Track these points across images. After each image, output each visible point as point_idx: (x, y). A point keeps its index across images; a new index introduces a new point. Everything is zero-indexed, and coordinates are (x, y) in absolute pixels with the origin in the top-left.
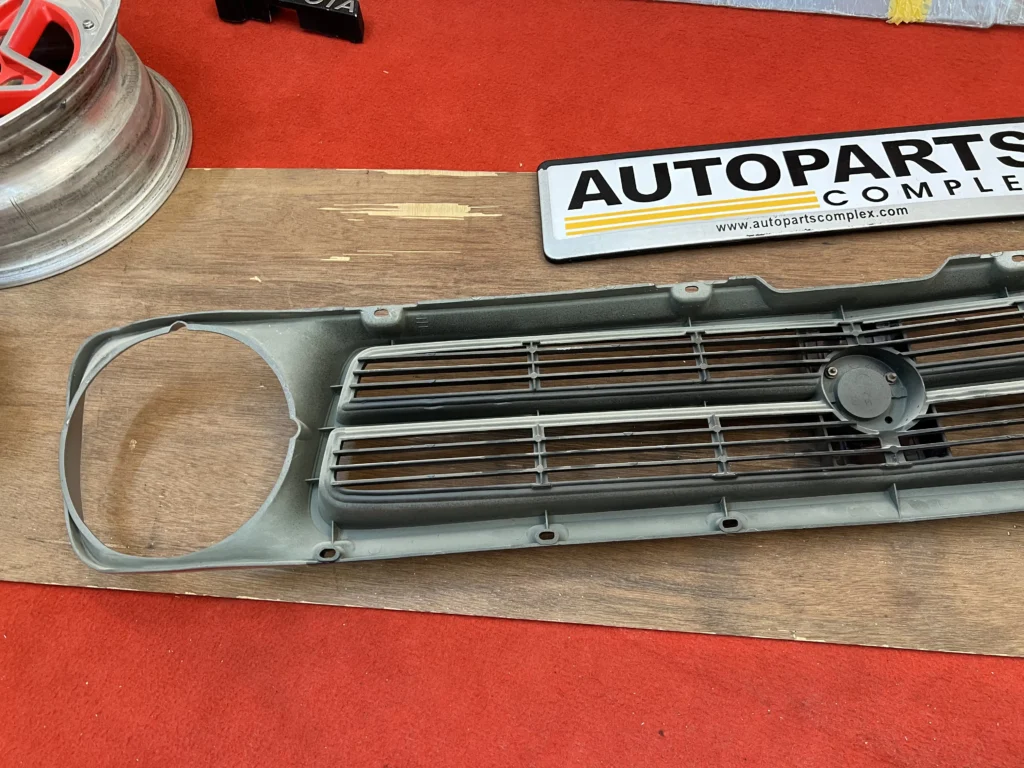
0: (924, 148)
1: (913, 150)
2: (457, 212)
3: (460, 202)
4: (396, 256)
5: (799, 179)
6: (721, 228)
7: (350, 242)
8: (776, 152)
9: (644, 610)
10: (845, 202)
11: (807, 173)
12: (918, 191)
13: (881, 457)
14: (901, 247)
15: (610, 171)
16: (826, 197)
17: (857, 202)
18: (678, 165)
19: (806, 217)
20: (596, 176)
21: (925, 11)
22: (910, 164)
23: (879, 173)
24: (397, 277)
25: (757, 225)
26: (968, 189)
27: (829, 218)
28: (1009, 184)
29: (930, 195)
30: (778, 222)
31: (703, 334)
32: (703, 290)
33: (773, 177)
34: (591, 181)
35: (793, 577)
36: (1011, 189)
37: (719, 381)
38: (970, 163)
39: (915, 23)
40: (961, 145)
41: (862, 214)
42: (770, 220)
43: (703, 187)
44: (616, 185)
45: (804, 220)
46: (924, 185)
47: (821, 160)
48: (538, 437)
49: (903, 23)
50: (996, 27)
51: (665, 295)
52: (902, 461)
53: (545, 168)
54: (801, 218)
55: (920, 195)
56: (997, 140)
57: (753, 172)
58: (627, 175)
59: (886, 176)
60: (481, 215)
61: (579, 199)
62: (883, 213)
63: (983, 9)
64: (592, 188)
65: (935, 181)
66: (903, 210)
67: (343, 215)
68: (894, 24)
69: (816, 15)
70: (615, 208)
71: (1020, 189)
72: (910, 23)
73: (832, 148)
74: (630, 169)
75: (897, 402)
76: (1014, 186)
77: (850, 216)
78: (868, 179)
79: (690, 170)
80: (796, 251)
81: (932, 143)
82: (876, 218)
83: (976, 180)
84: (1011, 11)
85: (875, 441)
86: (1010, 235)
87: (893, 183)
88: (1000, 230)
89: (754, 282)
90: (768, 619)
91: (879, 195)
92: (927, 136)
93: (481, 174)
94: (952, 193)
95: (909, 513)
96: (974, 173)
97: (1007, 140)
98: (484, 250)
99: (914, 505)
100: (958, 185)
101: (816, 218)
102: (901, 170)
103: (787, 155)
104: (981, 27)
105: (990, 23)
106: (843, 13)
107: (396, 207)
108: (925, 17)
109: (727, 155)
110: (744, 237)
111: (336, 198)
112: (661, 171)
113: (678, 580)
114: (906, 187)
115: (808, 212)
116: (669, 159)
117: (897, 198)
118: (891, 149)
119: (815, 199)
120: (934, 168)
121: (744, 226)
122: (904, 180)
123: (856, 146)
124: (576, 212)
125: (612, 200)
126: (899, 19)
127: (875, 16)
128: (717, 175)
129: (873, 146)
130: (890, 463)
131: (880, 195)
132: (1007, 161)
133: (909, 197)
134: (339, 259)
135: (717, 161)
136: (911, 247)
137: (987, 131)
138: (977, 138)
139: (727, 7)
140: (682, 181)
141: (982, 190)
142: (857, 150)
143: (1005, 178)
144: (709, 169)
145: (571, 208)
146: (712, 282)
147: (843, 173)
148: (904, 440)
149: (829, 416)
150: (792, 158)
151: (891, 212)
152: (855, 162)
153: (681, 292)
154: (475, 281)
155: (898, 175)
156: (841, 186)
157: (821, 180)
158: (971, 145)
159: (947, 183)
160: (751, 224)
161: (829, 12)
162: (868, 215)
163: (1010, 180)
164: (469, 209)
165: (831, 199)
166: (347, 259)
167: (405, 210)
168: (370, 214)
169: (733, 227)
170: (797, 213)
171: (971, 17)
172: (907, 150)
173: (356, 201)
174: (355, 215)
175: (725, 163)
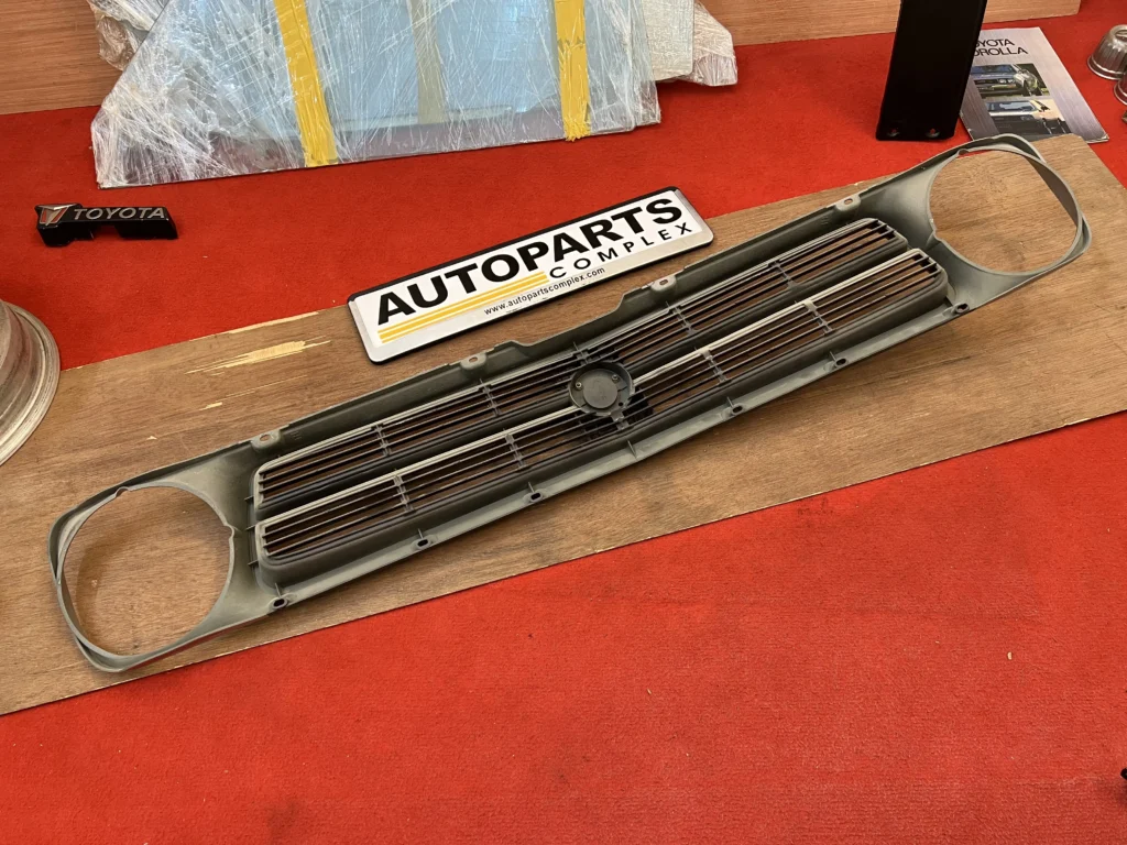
0: (607, 225)
1: (600, 228)
2: (294, 347)
3: (296, 341)
4: (258, 391)
5: (532, 266)
6: (488, 312)
7: (219, 392)
8: (512, 250)
10: (564, 274)
11: (536, 260)
12: (608, 255)
13: (614, 427)
14: (607, 294)
15: (401, 290)
16: (551, 274)
17: (572, 272)
18: (448, 275)
19: (541, 290)
20: (392, 296)
21: (588, 127)
22: (600, 238)
23: (582, 249)
24: (264, 406)
25: (511, 304)
26: (639, 246)
28: (663, 236)
29: (616, 255)
30: (524, 298)
31: (490, 387)
32: (481, 359)
33: (514, 269)
34: (390, 301)
36: (665, 239)
37: (507, 413)
38: (637, 228)
39: (584, 138)
40: (629, 217)
41: (577, 280)
42: (519, 298)
43: (470, 287)
44: (408, 300)
45: (540, 292)
46: (611, 250)
47: (543, 249)
48: (398, 484)
49: (576, 139)
50: (638, 128)
51: (458, 369)
52: (627, 425)
53: (353, 300)
54: (538, 292)
55: (610, 257)
56: (651, 209)
57: (500, 268)
58: (414, 290)
59: (587, 250)
60: (315, 345)
61: (384, 316)
62: (589, 275)
63: (626, 119)
64: (392, 306)
65: (618, 245)
66: (600, 270)
67: (206, 373)
68: (571, 141)
69: (516, 145)
70: (412, 316)
71: (670, 238)
72: (581, 138)
73: (548, 239)
74: (415, 286)
75: (622, 393)
76: (666, 237)
77: (569, 282)
78: (576, 255)
79: (457, 278)
80: (542, 314)
81: (611, 220)
82: (585, 279)
83: (643, 238)
84: (643, 116)
85: (609, 419)
87: (592, 253)
89: (511, 344)
91: (584, 263)
92: (607, 216)
93: (304, 315)
94: (629, 251)
95: (641, 456)
96: (640, 234)
97: (658, 206)
98: (325, 369)
99: (644, 450)
100: (632, 244)
101: (548, 290)
102: (596, 244)
103: (520, 250)
104: (628, 130)
105: (633, 126)
106: (534, 141)
107: (247, 356)
108: (592, 132)
109: (480, 260)
110: (505, 314)
111: (196, 362)
112: (437, 282)
114: (600, 254)
115: (543, 286)
116: (441, 273)
117: (596, 263)
118: (586, 230)
119: (545, 277)
120: (615, 237)
121: (503, 307)
122: (598, 249)
123: (564, 234)
124: (384, 325)
125: (409, 311)
126: (573, 137)
127: (556, 138)
128: (476, 276)
129: (574, 231)
130: (620, 428)
131: (585, 263)
132: (659, 221)
133: (603, 260)
134: (214, 405)
135: (474, 266)
136: (614, 293)
137: (643, 204)
138: (639, 210)
139: (453, 152)
140: (454, 285)
141: (647, 244)
142: (564, 236)
143: (660, 233)
144: (470, 273)
145: (380, 324)
146: (485, 351)
147: (559, 255)
148: (625, 413)
149: (579, 413)
150: (523, 252)
151: (594, 273)
152: (565, 245)
153: (467, 363)
154: (324, 393)
155: (594, 247)
156: (559, 264)
157: (546, 262)
158: (635, 215)
159: (625, 245)
160: (507, 304)
161: (525, 141)
162: (580, 279)
163: (663, 233)
164: (304, 343)
165: (555, 273)
166: (220, 404)
167: (254, 357)
168: (227, 366)
169: (495, 309)
170: (536, 289)
171: (620, 126)
172: (596, 229)
173: (214, 360)
174: (216, 371)
175: (480, 266)
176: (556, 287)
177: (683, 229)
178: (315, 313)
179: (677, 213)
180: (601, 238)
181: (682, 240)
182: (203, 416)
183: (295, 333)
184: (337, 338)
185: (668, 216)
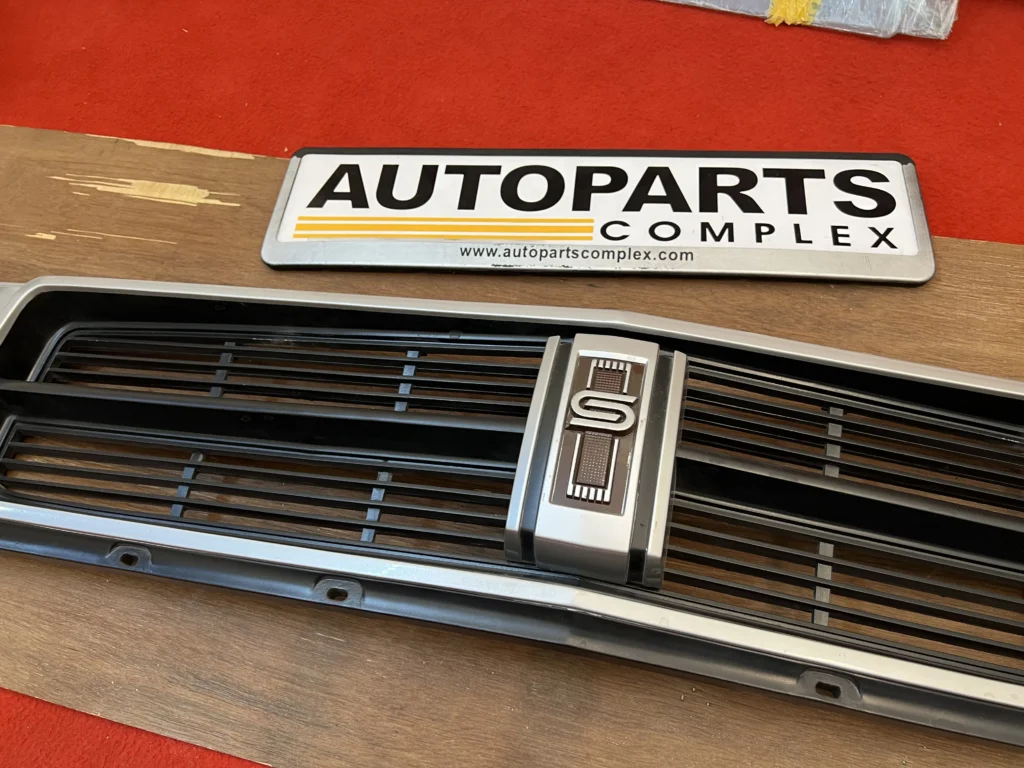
0: (748, 179)
1: (732, 181)
2: (191, 196)
3: (201, 186)
4: (105, 240)
5: (581, 203)
6: (465, 252)
7: (64, 219)
8: (567, 167)
9: (200, 720)
10: (624, 237)
11: (594, 197)
12: (717, 234)
14: (681, 301)
15: (371, 168)
16: (604, 228)
17: (638, 239)
18: (451, 169)
19: (568, 250)
20: (354, 172)
21: (812, 12)
23: (679, 203)
24: (96, 264)
25: (507, 254)
27: (595, 254)
28: (836, 236)
29: (731, 239)
33: (553, 196)
34: (346, 177)
35: (393, 709)
36: (836, 243)
38: (797, 204)
39: (800, 26)
40: (795, 183)
41: (637, 255)
42: (525, 249)
43: (468, 200)
44: (371, 186)
45: (564, 253)
46: (729, 226)
49: (783, 24)
50: (899, 38)
53: (301, 156)
54: (561, 251)
55: (718, 239)
56: (843, 181)
57: (533, 188)
58: (389, 174)
59: (687, 209)
60: (218, 202)
61: (327, 193)
62: (663, 256)
63: (885, 12)
64: (343, 186)
65: (745, 223)
66: (688, 255)
67: (71, 186)
68: (773, 25)
70: (360, 212)
71: (849, 245)
72: (793, 25)
73: (635, 168)
74: (394, 168)
76: (841, 240)
77: (622, 255)
78: (664, 211)
79: (459, 177)
81: (759, 174)
82: (652, 261)
83: (797, 227)
84: (920, 19)
86: (822, 301)
87: (692, 220)
88: (811, 294)
90: (341, 759)
91: (669, 231)
92: (756, 165)
93: (237, 155)
94: (759, 240)
96: (797, 218)
97: (857, 180)
98: (205, 244)
100: (772, 229)
101: (580, 253)
102: (708, 204)
103: (580, 171)
104: (881, 35)
105: (893, 30)
107: (130, 184)
108: (815, 19)
109: (509, 164)
110: (489, 266)
111: (72, 166)
112: (429, 175)
113: (255, 688)
114: (705, 226)
115: (573, 244)
116: (443, 162)
117: (690, 238)
118: (707, 177)
119: (591, 229)
120: (749, 206)
121: (492, 253)
122: (707, 217)
123: (666, 170)
124: (316, 211)
125: (360, 202)
126: (779, 18)
127: (753, 12)
128: (490, 186)
129: (687, 172)
131: (671, 231)
132: (847, 208)
133: (704, 238)
134: (45, 236)
135: (496, 170)
136: (694, 303)
137: (833, 167)
138: (820, 174)
141: (799, 240)
142: (666, 175)
143: (834, 229)
144: (483, 178)
145: (311, 205)
147: (637, 201)
150: (584, 175)
151: (674, 256)
152: (657, 188)
155: (702, 209)
156: (629, 217)
157: (607, 206)
158: (808, 181)
159: (758, 226)
160: (501, 252)
162: (643, 255)
163: (840, 231)
164: (206, 193)
165: (610, 231)
166: (53, 237)
167: (138, 189)
168: (100, 188)
169: (479, 252)
170: (559, 244)
171: (870, 24)
172: (723, 180)
173: (92, 173)
174: (83, 189)
175: (504, 173)
176: (595, 255)
177: (883, 238)
178: (250, 157)
179: (886, 204)
180: (723, 199)
181: (866, 256)
182: (24, 246)
183: (206, 175)
184: (251, 205)
185: (868, 204)
